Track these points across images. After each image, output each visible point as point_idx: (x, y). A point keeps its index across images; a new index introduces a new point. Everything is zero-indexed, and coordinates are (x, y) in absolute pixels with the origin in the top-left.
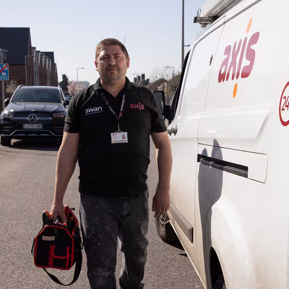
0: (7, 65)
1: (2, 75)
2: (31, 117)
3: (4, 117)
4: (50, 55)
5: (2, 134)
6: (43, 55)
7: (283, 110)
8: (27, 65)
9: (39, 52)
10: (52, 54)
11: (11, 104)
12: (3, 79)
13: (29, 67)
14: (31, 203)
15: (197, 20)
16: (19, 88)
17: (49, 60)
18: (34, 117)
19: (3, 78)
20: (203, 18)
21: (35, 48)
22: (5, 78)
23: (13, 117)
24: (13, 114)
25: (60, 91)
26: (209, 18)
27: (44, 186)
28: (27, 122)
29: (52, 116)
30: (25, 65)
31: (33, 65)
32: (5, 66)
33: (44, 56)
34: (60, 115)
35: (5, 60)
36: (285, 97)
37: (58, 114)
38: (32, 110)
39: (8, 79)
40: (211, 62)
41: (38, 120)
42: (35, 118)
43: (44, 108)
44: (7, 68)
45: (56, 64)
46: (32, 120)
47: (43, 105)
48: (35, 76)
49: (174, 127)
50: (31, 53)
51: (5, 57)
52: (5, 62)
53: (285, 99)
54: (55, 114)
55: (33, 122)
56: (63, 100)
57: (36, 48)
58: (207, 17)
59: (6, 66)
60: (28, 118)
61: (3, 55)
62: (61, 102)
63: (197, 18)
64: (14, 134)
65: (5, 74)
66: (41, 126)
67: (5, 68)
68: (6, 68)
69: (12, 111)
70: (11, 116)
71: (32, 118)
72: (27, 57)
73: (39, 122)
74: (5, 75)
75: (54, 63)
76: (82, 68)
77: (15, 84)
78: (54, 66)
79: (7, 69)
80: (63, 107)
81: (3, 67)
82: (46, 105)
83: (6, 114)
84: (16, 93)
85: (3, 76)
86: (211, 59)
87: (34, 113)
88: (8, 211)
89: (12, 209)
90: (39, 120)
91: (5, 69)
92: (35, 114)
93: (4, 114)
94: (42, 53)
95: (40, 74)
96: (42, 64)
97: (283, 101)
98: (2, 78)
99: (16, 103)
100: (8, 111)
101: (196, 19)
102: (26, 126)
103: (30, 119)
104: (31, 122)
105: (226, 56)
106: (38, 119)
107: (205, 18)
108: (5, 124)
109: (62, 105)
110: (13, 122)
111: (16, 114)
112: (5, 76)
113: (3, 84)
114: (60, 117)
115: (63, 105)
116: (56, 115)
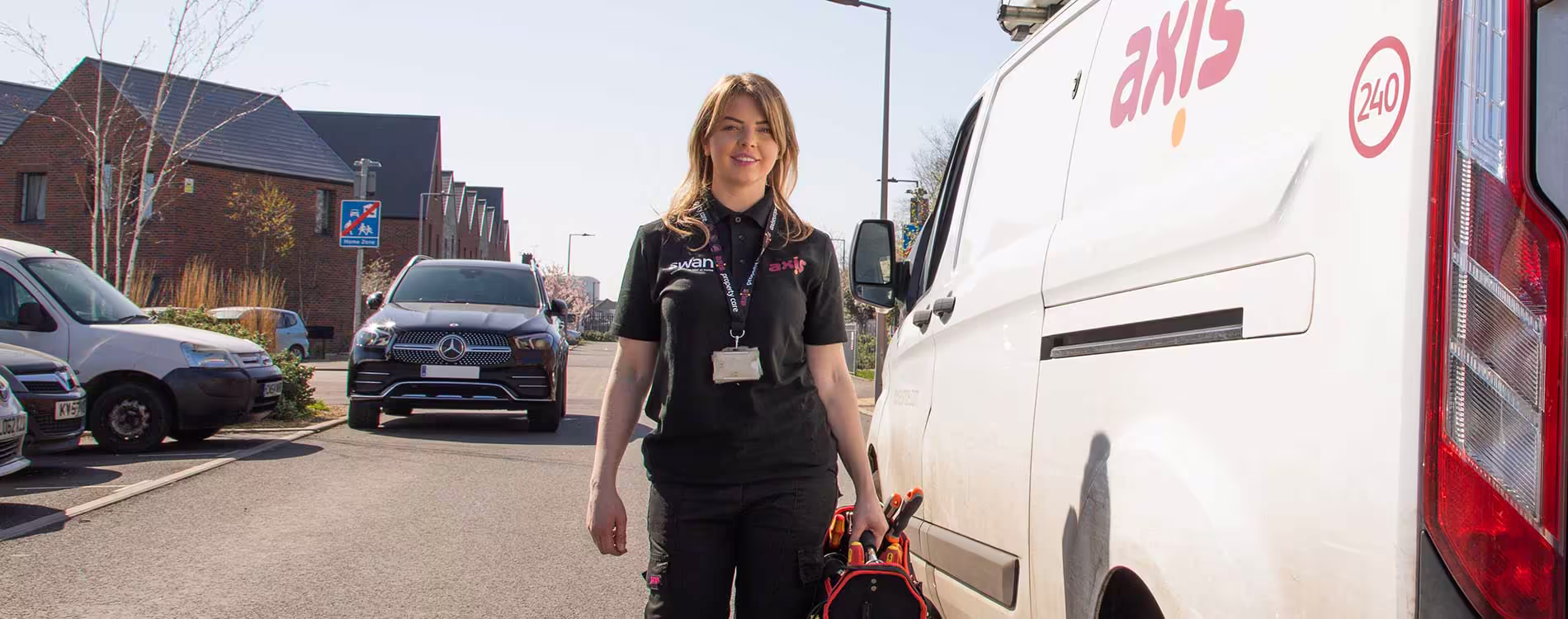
0: (376, 206)
1: (360, 234)
2: (446, 345)
3: (366, 343)
4: (492, 197)
5: (356, 393)
6: (474, 194)
7: (1362, 117)
8: (424, 219)
9: (462, 184)
10: (498, 193)
11: (386, 308)
12: (360, 244)
13: (430, 226)
14: (462, 566)
15: (1007, 13)
16: (413, 265)
17: (487, 210)
18: (457, 344)
19: (360, 240)
20: (1024, 10)
21: (450, 173)
22: (367, 242)
23: (394, 344)
24: (392, 334)
25: (535, 274)
26: (1039, 11)
27: (496, 526)
28: (436, 360)
29: (512, 344)
30: (418, 219)
31: (442, 222)
32: (369, 206)
33: (475, 197)
34: (534, 341)
35: (373, 189)
36: (1368, 86)
37: (526, 337)
38: (451, 325)
39: (376, 245)
40: (1075, 90)
41: (466, 353)
42: (460, 349)
43: (488, 320)
44: (375, 211)
45: (507, 222)
46: (451, 354)
47: (486, 312)
48: (443, 252)
49: (944, 296)
50: (438, 187)
51: (373, 181)
52: (370, 195)
53: (1366, 90)
54: (519, 338)
55: (451, 359)
56: (544, 300)
57: (454, 174)
58: (1035, 7)
59: (373, 208)
60: (438, 348)
61: (368, 176)
62: (539, 307)
63: (1008, 9)
64: (392, 393)
65: (369, 230)
66: (473, 372)
67: (370, 211)
68: (373, 214)
69: (390, 325)
70: (384, 342)
71: (452, 347)
72: (426, 198)
73: (468, 360)
74: (367, 234)
75: (502, 220)
76: (585, 235)
77: (386, 271)
78: (501, 226)
79: (375, 216)
80: (544, 320)
81: (365, 211)
82: (494, 310)
83: (370, 334)
84: (401, 281)
85: (363, 234)
86: (1078, 81)
87: (456, 333)
88: (395, 586)
89: (407, 582)
90: (470, 353)
91: (370, 216)
92: (461, 335)
93: (364, 335)
94: (468, 188)
95: (459, 245)
96: (468, 221)
97: (1361, 96)
98: (358, 242)
99: (400, 304)
100: (379, 326)
101: (1005, 11)
102: (432, 371)
103: (443, 350)
104: (445, 358)
105: (1136, 56)
106: (467, 350)
107: (1029, 10)
108: (364, 363)
109: (539, 313)
110: (392, 359)
111: (404, 333)
112: (369, 235)
113: (361, 256)
114: (533, 348)
115: (542, 312)
116: (521, 340)
